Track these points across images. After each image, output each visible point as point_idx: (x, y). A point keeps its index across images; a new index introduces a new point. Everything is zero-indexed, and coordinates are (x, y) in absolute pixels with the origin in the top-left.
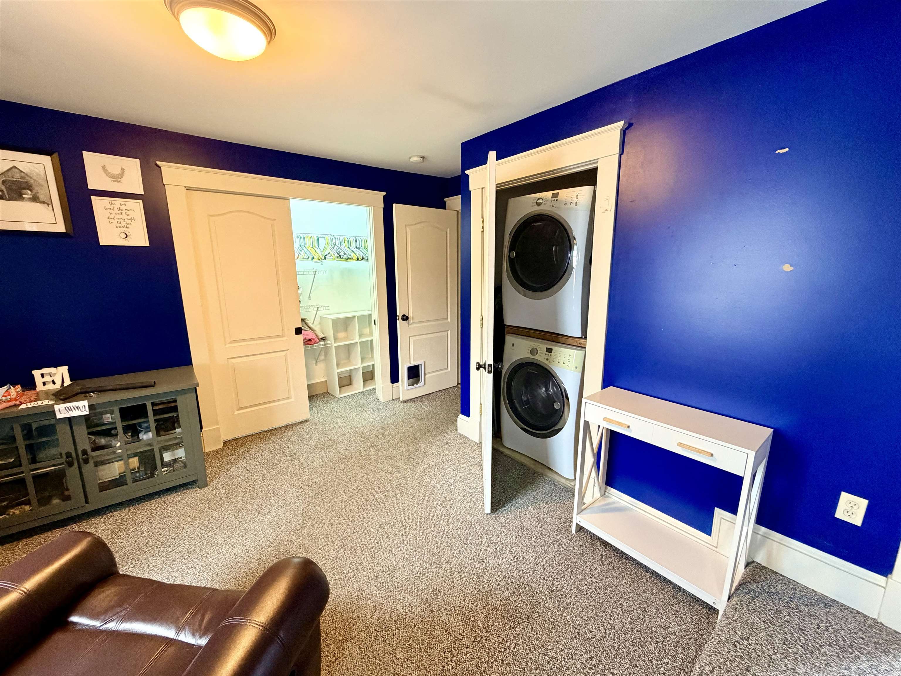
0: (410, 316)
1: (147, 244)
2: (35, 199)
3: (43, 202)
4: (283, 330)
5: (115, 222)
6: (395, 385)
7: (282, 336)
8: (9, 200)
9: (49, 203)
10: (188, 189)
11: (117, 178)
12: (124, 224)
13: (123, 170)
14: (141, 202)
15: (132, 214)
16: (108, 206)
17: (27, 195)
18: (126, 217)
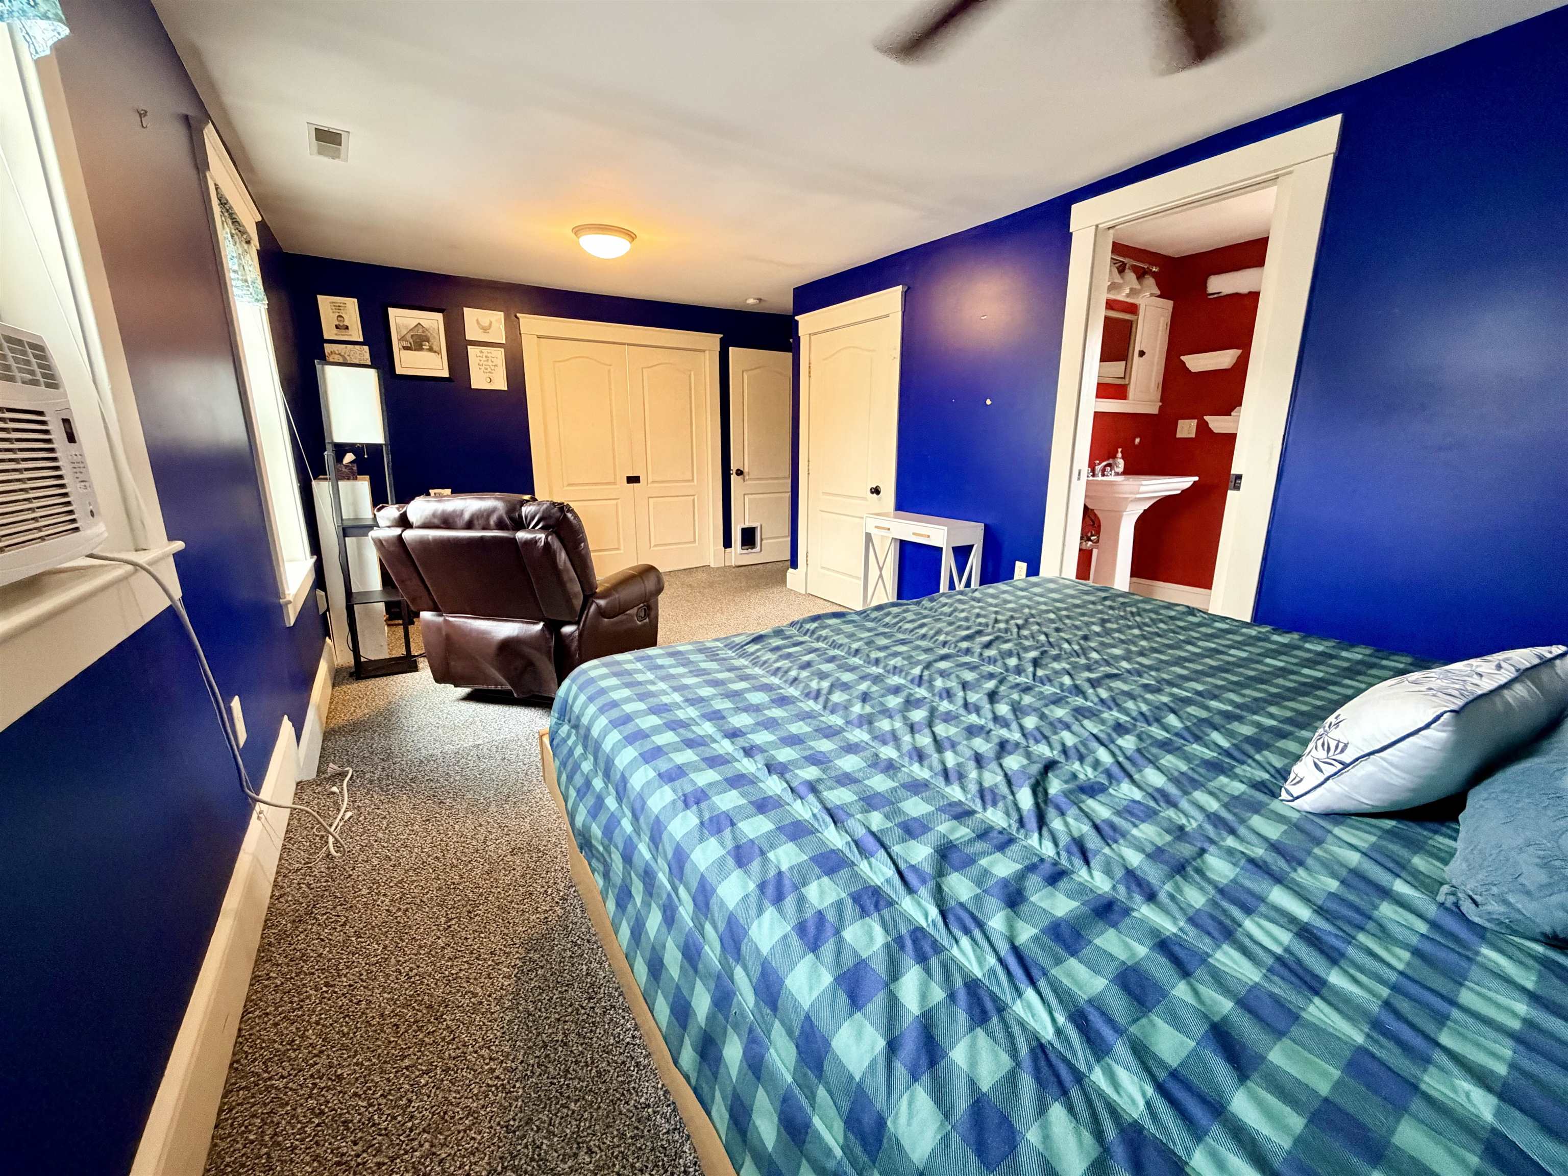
0: (746, 470)
1: (506, 389)
2: (431, 349)
3: (435, 352)
4: (615, 478)
5: (483, 368)
6: (728, 550)
7: (615, 483)
8: (415, 350)
9: (439, 353)
10: (539, 337)
11: (485, 329)
12: (489, 370)
13: (491, 323)
14: (503, 350)
15: (496, 361)
16: (479, 354)
17: (426, 346)
18: (490, 363)
